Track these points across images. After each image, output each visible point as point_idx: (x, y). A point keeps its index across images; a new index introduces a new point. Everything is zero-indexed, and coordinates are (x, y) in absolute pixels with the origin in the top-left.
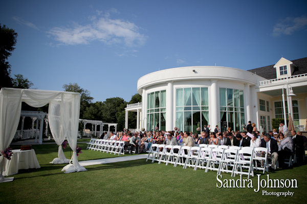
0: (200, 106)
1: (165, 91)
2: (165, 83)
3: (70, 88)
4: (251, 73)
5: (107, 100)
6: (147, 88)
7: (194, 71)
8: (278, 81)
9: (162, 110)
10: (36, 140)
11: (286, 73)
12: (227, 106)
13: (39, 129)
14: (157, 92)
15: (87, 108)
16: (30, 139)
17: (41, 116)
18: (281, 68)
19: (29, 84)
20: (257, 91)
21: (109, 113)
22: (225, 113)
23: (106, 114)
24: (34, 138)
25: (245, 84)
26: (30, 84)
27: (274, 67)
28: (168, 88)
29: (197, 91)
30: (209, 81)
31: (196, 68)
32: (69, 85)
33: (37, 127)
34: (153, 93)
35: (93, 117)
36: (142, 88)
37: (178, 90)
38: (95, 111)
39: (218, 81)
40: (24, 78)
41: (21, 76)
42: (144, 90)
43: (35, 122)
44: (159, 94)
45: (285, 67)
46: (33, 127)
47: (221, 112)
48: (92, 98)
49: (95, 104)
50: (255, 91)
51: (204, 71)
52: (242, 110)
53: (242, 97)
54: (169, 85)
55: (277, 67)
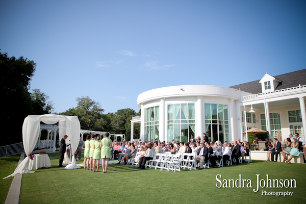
0: (187, 119)
1: (158, 106)
2: (158, 100)
3: (82, 101)
4: (234, 90)
5: (118, 111)
6: (145, 103)
7: (181, 89)
8: (263, 95)
9: (156, 123)
10: (50, 149)
11: (270, 87)
12: (211, 120)
13: (53, 139)
14: (152, 108)
15: (98, 120)
16: (46, 148)
17: (54, 129)
18: (266, 83)
19: (45, 97)
20: (240, 105)
21: (118, 124)
22: (210, 125)
23: (116, 126)
24: (49, 148)
25: (229, 99)
26: (47, 97)
27: (260, 82)
28: (161, 104)
29: (185, 107)
30: (196, 97)
31: (183, 87)
32: (81, 98)
33: (51, 138)
34: (149, 108)
35: (103, 129)
36: (141, 104)
37: (169, 106)
38: (105, 123)
39: (203, 97)
40: (41, 92)
41: (38, 90)
42: (142, 105)
43: (50, 133)
44: (154, 109)
45: (269, 82)
46: (48, 138)
47: (206, 125)
48: (102, 110)
49: (106, 115)
50: (239, 105)
51: (190, 90)
52: (227, 122)
53: (226, 111)
54: (162, 101)
55: (262, 82)
